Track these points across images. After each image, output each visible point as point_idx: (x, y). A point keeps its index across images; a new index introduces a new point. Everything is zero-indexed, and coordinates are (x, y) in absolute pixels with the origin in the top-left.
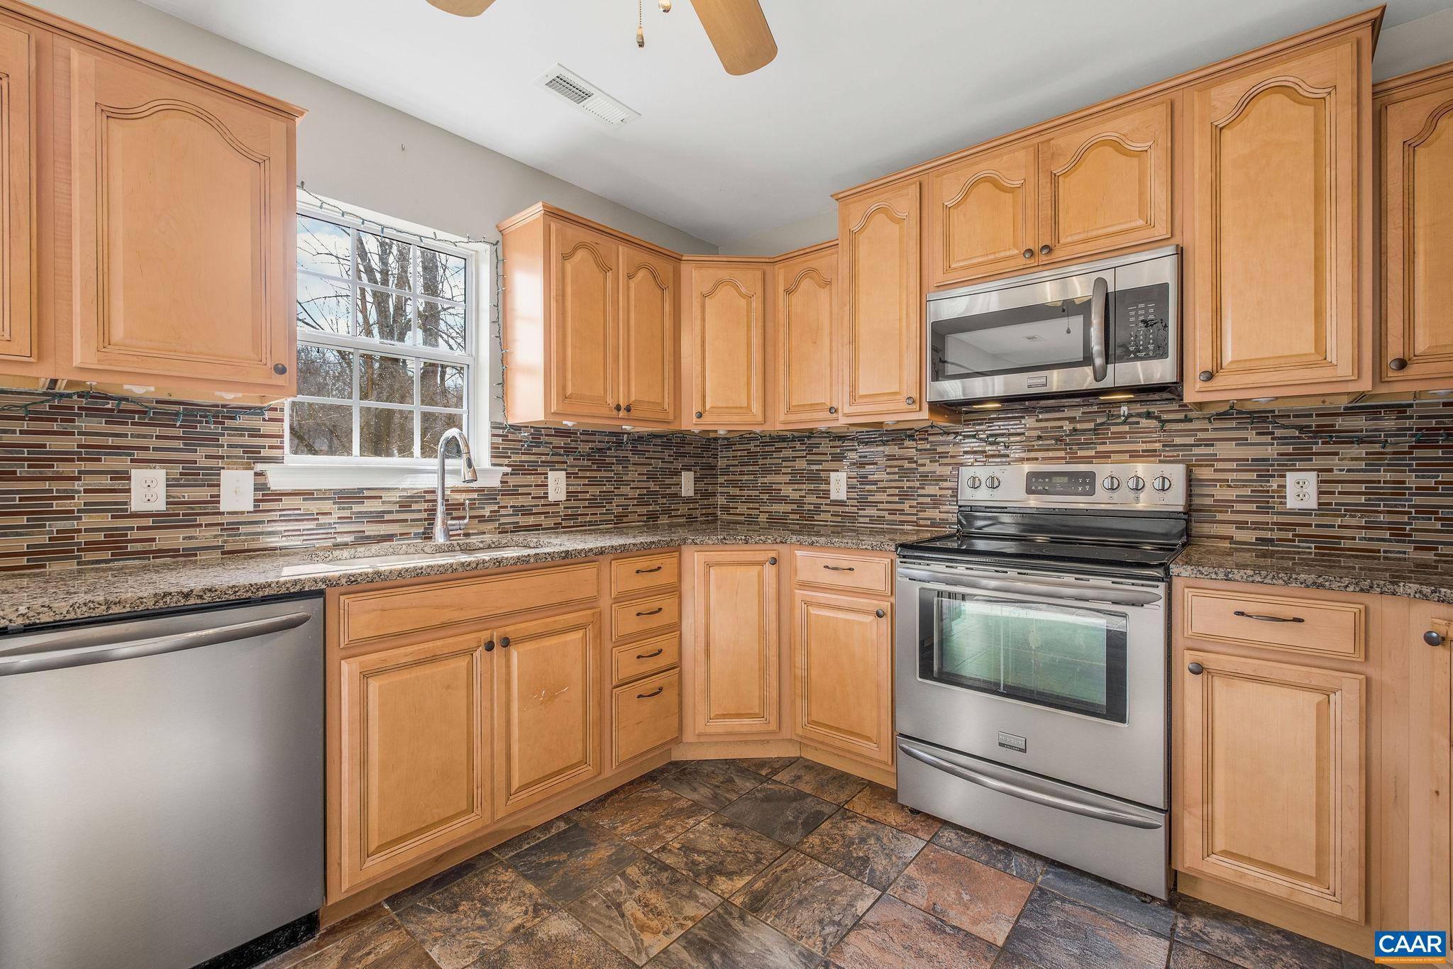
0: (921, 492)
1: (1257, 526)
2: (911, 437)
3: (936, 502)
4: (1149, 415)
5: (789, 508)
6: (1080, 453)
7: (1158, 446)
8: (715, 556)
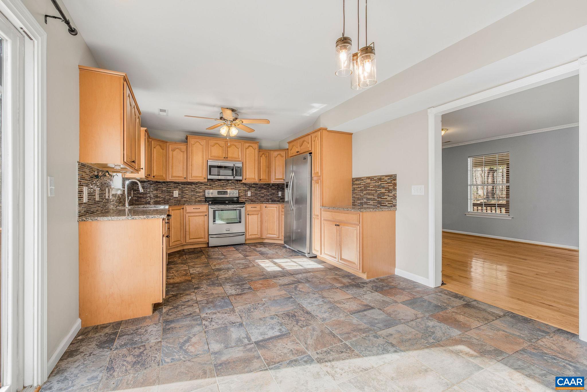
0: (196, 195)
1: (245, 198)
2: (194, 184)
3: (199, 197)
4: (233, 183)
5: (161, 199)
6: (224, 188)
7: (234, 187)
8: (174, 208)
